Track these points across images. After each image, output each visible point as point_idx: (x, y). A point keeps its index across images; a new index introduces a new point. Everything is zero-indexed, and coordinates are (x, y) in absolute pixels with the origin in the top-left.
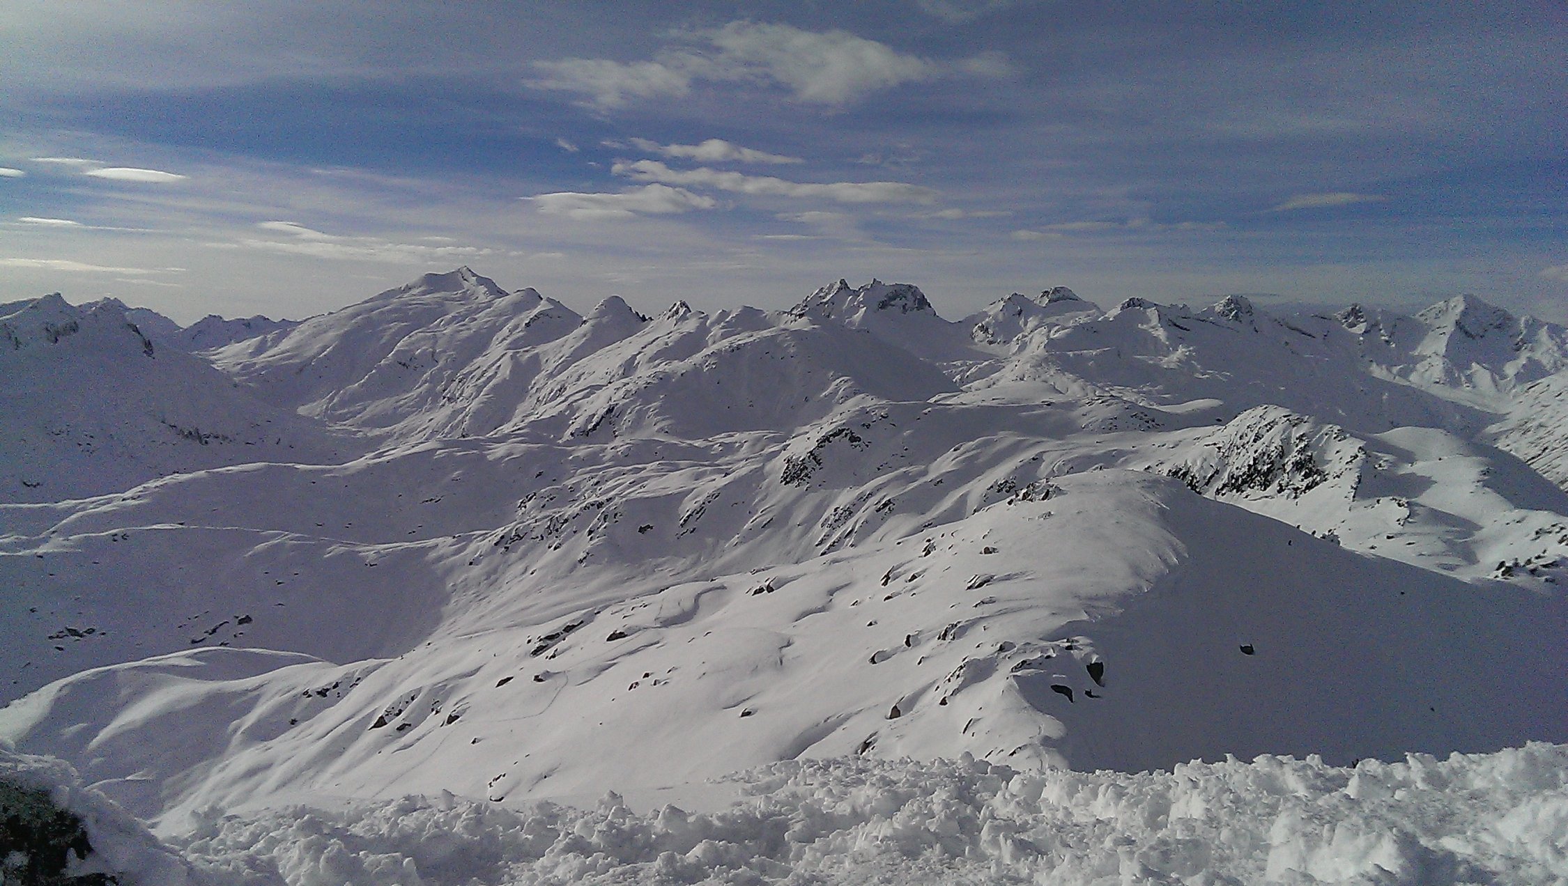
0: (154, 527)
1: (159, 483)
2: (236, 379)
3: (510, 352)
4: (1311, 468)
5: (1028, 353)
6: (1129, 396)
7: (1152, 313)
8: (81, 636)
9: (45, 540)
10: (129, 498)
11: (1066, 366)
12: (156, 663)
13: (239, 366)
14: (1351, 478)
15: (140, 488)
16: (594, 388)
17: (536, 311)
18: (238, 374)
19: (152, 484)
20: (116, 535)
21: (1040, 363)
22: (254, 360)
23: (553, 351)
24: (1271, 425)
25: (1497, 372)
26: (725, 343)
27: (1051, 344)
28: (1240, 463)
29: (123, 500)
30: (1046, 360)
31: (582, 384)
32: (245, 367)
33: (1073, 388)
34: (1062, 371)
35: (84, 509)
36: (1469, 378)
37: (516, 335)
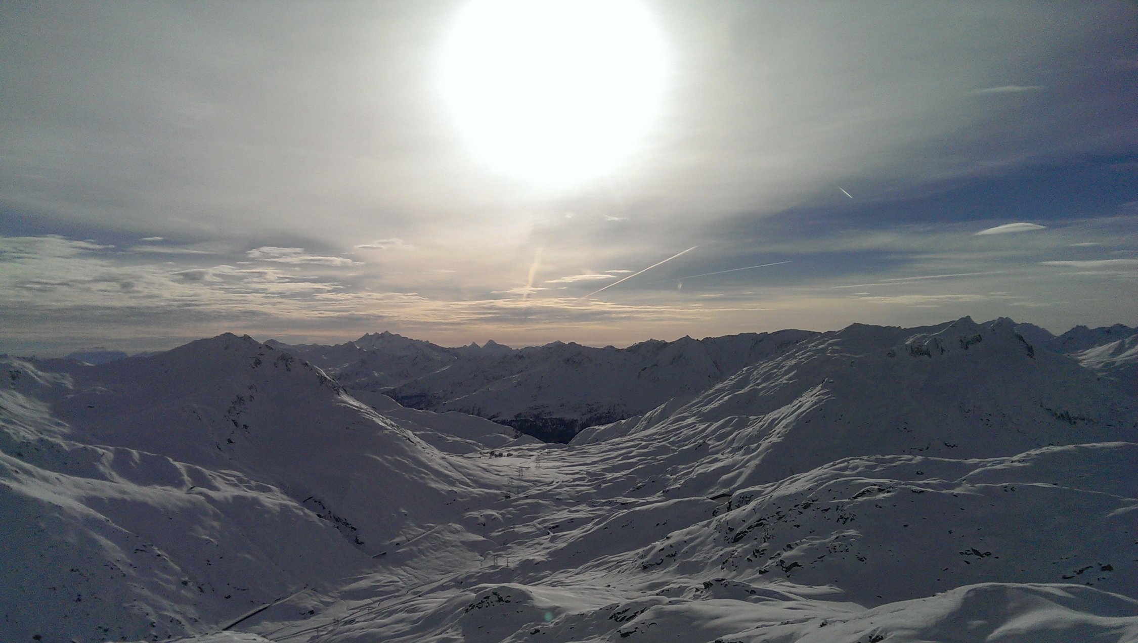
0: (1035, 484)
1: (1038, 452)
2: (1099, 374)
8: (982, 557)
9: (959, 485)
10: (1016, 460)
12: (1036, 588)
13: (1101, 365)
15: (1024, 454)
18: (1099, 371)
19: (1033, 452)
20: (1007, 487)
22: (1115, 359)
29: (1012, 462)
32: (1107, 365)
35: (985, 466)
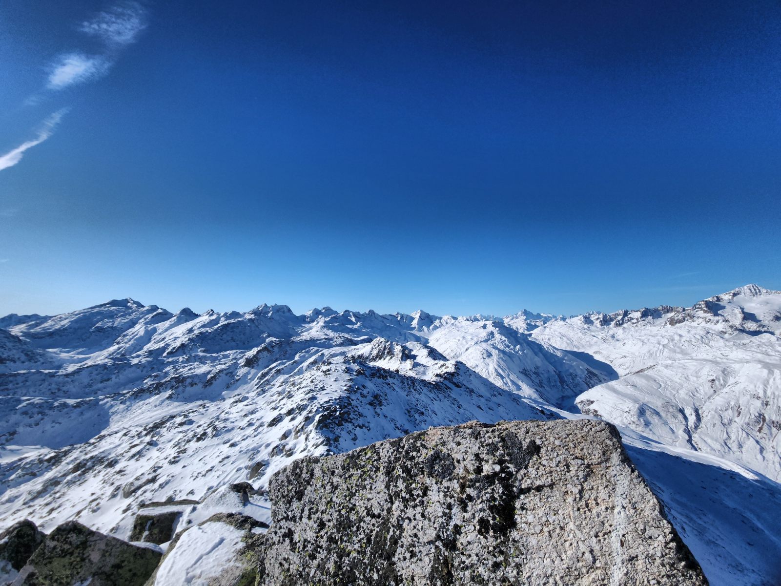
3: (144, 326)
4: (391, 353)
5: (319, 324)
6: (346, 336)
7: (351, 314)
11: (329, 328)
14: (400, 356)
16: (176, 338)
17: (155, 313)
21: (323, 327)
23: (161, 326)
24: (381, 342)
25: (428, 327)
26: (226, 322)
27: (325, 322)
28: (375, 352)
30: (324, 327)
31: (172, 337)
33: (331, 334)
34: (328, 329)
36: (423, 329)
37: (147, 320)
